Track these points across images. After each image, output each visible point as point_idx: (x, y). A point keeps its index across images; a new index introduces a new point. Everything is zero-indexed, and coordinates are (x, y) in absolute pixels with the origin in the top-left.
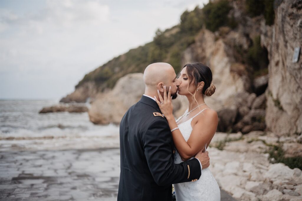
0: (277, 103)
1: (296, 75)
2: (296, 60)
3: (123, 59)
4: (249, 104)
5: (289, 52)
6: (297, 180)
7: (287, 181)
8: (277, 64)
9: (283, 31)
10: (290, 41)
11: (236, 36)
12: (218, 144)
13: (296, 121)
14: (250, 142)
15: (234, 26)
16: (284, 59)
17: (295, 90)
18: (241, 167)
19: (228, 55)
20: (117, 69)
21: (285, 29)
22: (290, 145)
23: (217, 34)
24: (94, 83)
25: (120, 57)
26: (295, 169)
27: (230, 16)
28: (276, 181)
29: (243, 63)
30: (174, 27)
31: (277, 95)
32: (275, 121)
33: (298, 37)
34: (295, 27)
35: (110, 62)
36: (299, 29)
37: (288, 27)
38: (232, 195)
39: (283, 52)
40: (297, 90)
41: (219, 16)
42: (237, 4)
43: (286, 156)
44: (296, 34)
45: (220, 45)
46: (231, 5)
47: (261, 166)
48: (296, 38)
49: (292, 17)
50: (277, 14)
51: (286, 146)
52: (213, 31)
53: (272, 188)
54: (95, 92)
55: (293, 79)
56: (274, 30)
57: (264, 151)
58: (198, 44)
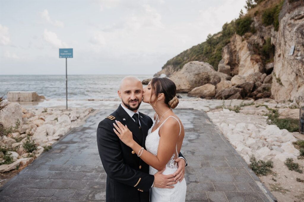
0: (279, 80)
1: (292, 63)
2: (292, 54)
3: (188, 52)
4: (262, 80)
5: (287, 49)
6: (283, 139)
7: (276, 139)
8: (279, 56)
9: (284, 35)
10: (288, 42)
11: (255, 38)
12: (236, 108)
13: (290, 92)
14: (257, 107)
15: (254, 32)
16: (284, 53)
17: (290, 73)
18: (247, 126)
19: (250, 50)
20: (185, 58)
21: (285, 34)
22: (283, 109)
23: (243, 37)
24: (172, 66)
25: (187, 50)
26: (284, 130)
27: (251, 26)
28: (269, 138)
29: (259, 54)
30: (219, 33)
31: (279, 75)
32: (276, 92)
33: (294, 39)
34: (292, 33)
35: (181, 53)
36: (294, 33)
37: (287, 32)
38: (236, 148)
39: (283, 49)
40: (292, 73)
41: (245, 26)
42: (256, 19)
43: (280, 117)
44: (293, 37)
45: (245, 44)
46: (252, 19)
47: (260, 126)
48: (292, 39)
49: (290, 26)
50: (280, 24)
51: (280, 111)
52: (241, 35)
53: (264, 145)
54: (173, 71)
55: (289, 66)
56: (278, 34)
57: (265, 114)
58: (232, 43)
